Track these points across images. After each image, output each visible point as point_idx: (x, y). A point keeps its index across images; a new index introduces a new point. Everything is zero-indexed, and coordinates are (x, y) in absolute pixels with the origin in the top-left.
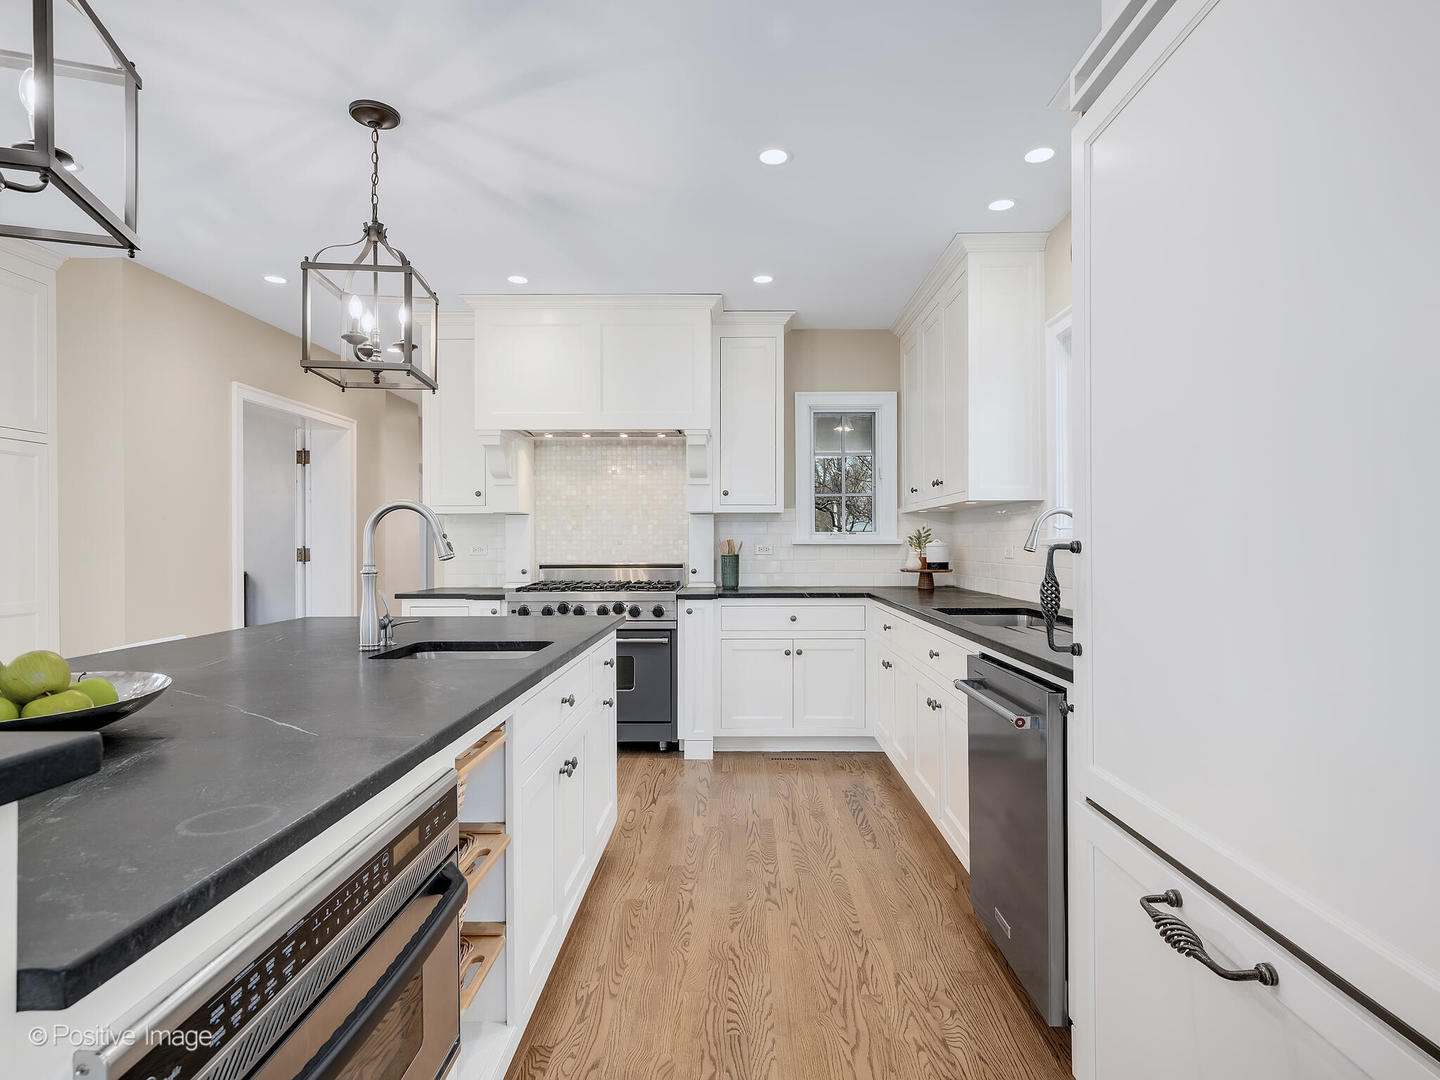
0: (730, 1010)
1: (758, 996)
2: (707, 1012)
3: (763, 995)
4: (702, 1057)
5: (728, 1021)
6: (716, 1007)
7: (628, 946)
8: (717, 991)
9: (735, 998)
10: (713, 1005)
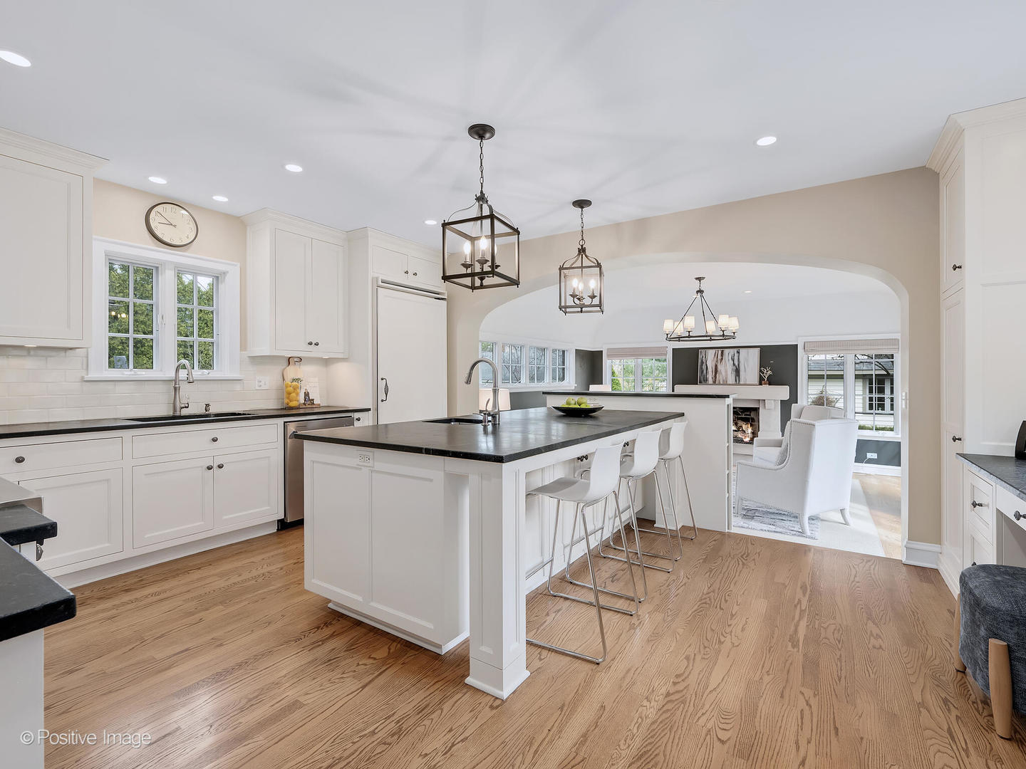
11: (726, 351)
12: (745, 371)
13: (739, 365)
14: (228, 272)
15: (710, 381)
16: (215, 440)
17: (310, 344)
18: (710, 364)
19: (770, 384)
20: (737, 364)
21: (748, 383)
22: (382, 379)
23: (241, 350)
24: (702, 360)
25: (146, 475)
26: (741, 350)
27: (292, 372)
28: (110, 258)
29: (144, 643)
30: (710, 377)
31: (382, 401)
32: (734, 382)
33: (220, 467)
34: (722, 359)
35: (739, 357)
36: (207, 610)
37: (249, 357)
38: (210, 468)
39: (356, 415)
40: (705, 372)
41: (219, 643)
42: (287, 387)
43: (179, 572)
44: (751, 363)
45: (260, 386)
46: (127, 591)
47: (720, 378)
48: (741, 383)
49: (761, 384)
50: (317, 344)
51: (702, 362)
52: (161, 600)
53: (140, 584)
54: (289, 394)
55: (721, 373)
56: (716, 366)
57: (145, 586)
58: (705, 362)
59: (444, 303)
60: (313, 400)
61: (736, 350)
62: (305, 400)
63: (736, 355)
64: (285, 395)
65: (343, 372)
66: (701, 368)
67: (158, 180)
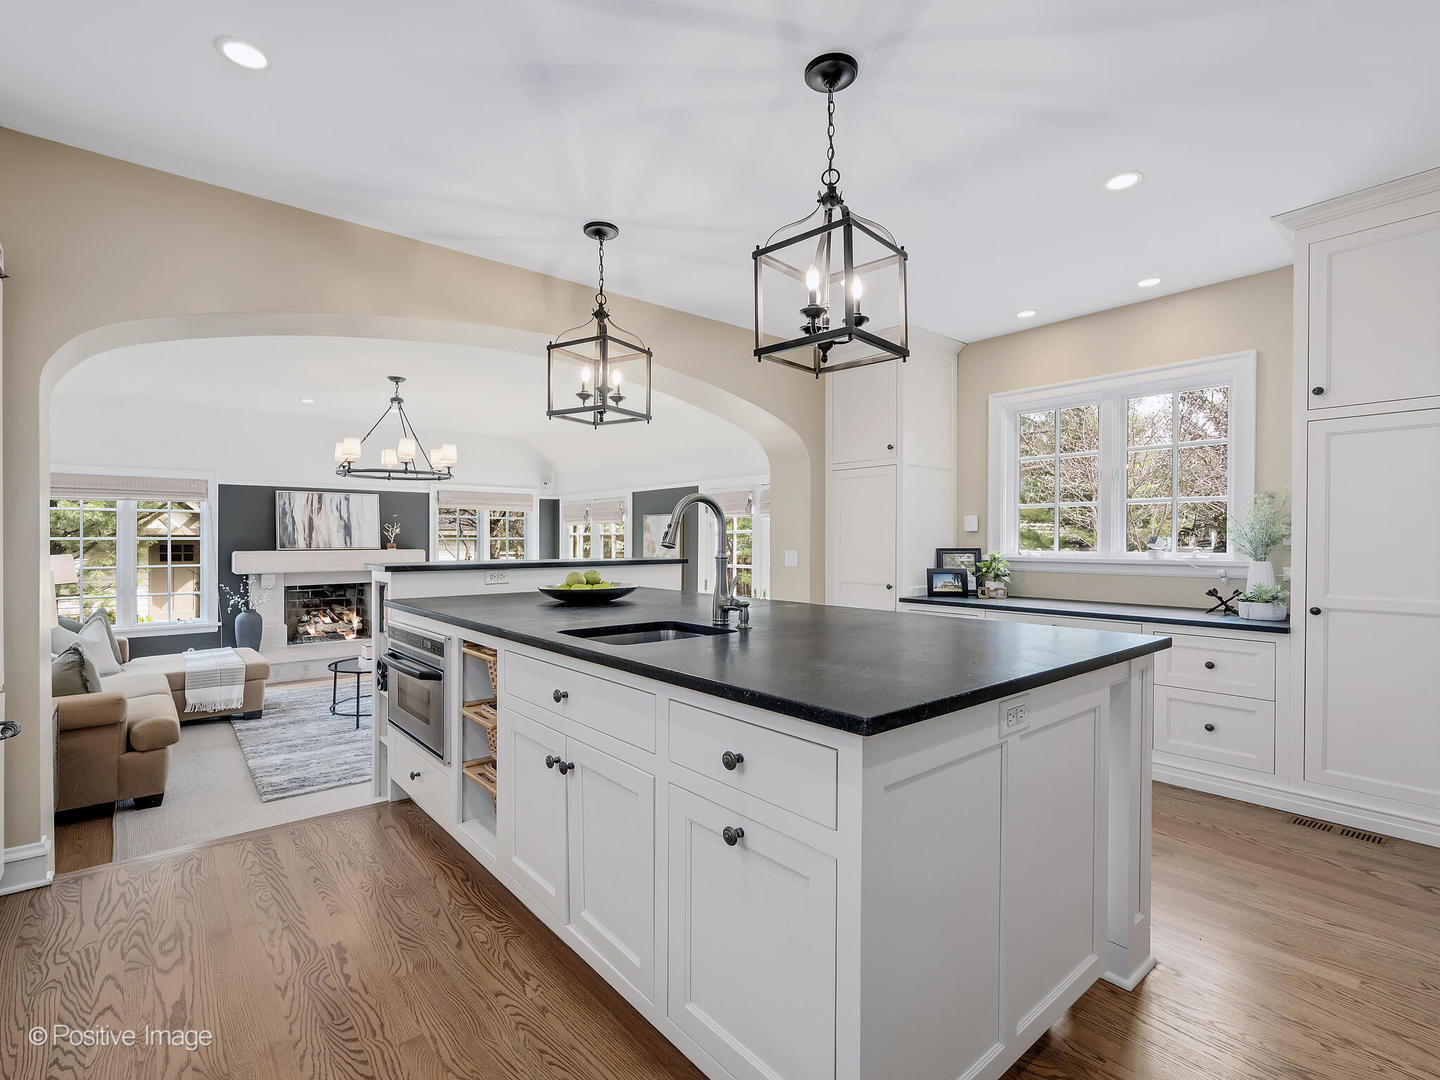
0: (355, 1040)
1: (323, 1071)
2: (382, 1026)
3: (317, 1075)
4: (365, 988)
5: (352, 1028)
6: (374, 1034)
7: (543, 1052)
8: (383, 1055)
9: (352, 1055)
10: (379, 1036)
11: (327, 496)
12: (360, 529)
13: (349, 519)
15: (301, 543)
18: (300, 515)
19: (397, 548)
20: (345, 518)
21: (364, 546)
24: (284, 510)
26: (352, 496)
30: (301, 539)
32: (343, 546)
34: (320, 508)
35: (348, 505)
40: (290, 528)
44: (367, 517)
47: (319, 538)
48: (355, 545)
49: (384, 546)
51: (284, 513)
55: (321, 532)
56: (311, 519)
58: (288, 510)
61: (343, 495)
63: (344, 503)
66: (284, 524)
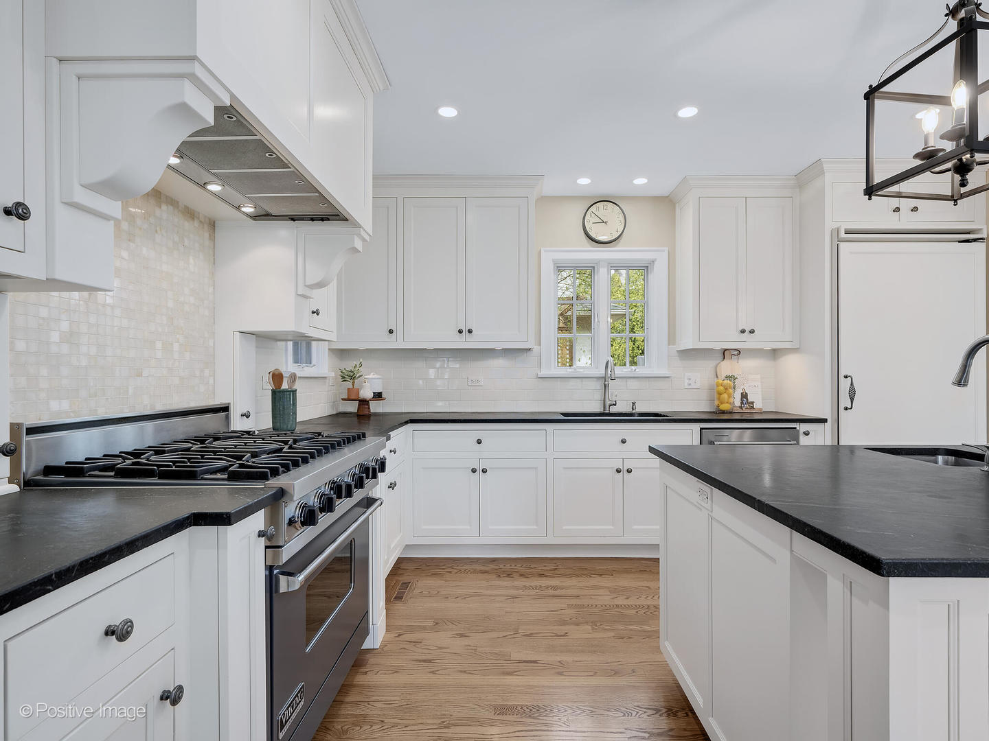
14: (656, 260)
16: (623, 442)
17: (743, 331)
22: (846, 377)
23: (669, 344)
25: (565, 468)
27: (727, 367)
28: (559, 265)
29: (515, 636)
31: (846, 409)
33: (629, 471)
36: (577, 625)
37: (678, 351)
38: (618, 471)
39: (803, 427)
41: (561, 670)
42: (718, 386)
43: (586, 572)
45: (690, 384)
46: (541, 575)
50: (752, 332)
52: (554, 596)
53: (552, 572)
54: (720, 394)
57: (554, 577)
59: (982, 246)
60: (753, 403)
62: (742, 403)
64: (716, 396)
65: (793, 366)
67: (584, 181)
